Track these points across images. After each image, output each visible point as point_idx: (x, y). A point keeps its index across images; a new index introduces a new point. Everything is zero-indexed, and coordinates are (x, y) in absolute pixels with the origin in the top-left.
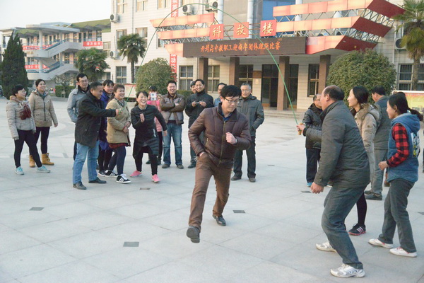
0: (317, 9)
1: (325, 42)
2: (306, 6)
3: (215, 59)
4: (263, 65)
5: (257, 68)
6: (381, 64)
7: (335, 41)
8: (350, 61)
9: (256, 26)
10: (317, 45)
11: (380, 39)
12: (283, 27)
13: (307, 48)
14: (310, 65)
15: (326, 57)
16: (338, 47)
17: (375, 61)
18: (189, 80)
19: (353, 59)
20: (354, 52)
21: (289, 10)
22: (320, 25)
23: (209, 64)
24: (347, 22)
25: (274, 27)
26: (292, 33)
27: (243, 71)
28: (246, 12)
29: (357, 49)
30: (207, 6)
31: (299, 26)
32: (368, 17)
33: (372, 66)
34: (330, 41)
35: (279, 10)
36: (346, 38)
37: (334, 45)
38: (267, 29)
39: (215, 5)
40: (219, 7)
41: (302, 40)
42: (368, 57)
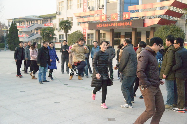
0: (148, 6)
1: (152, 21)
2: (143, 5)
3: (103, 30)
4: (125, 32)
5: (123, 34)
6: (178, 31)
7: (156, 21)
8: (164, 29)
9: (121, 15)
10: (149, 23)
11: (178, 19)
12: (133, 15)
13: (144, 24)
14: (146, 32)
15: (153, 28)
16: (158, 23)
17: (175, 29)
18: (92, 40)
19: (165, 29)
20: (165, 26)
21: (135, 8)
22: (149, 14)
23: (101, 32)
24: (162, 12)
25: (129, 15)
26: (137, 17)
27: (116, 35)
28: (117, 9)
29: (167, 24)
30: (99, 6)
31: (140, 14)
32: (171, 10)
33: (174, 32)
34: (155, 21)
35: (131, 8)
36: (161, 19)
37: (156, 23)
38: (126, 16)
39: (103, 6)
40: (105, 7)
41: (142, 21)
42: (172, 28)
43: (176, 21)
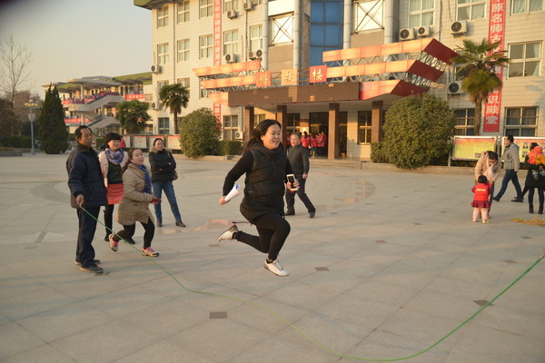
0: (370, 53)
1: (380, 87)
2: (358, 50)
3: (261, 108)
4: (310, 113)
5: (305, 116)
6: (441, 109)
7: (390, 86)
8: (409, 106)
9: (303, 73)
10: (371, 91)
11: (433, 85)
12: (334, 72)
13: (360, 94)
14: (359, 112)
15: (378, 103)
16: (393, 92)
17: (435, 105)
18: (234, 131)
19: (412, 104)
20: (412, 97)
21: (340, 55)
22: (373, 69)
23: (255, 113)
24: (402, 66)
25: (324, 73)
26: (341, 78)
27: (291, 119)
28: (292, 59)
29: (415, 93)
30: (251, 54)
31: (353, 71)
32: (423, 61)
33: (433, 112)
34: (385, 86)
35: (329, 55)
36: (402, 82)
37: (389, 90)
38: (317, 75)
39: (259, 53)
40: (263, 56)
41: (355, 84)
42: (427, 102)
43: (427, 89)
